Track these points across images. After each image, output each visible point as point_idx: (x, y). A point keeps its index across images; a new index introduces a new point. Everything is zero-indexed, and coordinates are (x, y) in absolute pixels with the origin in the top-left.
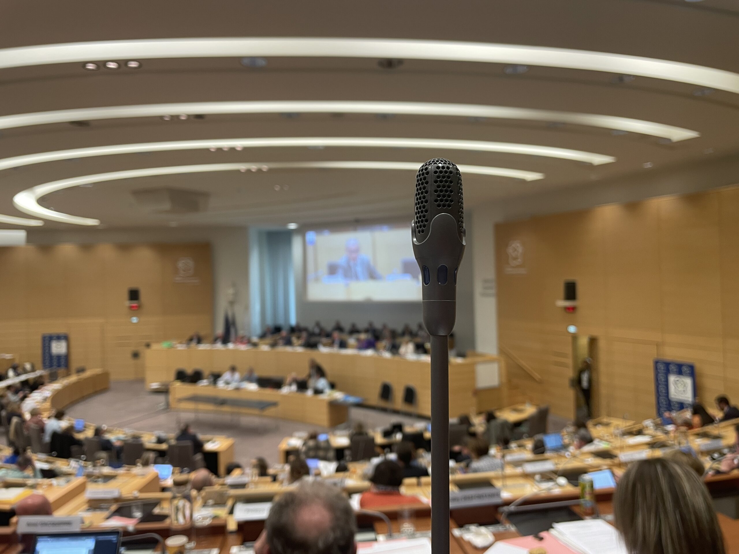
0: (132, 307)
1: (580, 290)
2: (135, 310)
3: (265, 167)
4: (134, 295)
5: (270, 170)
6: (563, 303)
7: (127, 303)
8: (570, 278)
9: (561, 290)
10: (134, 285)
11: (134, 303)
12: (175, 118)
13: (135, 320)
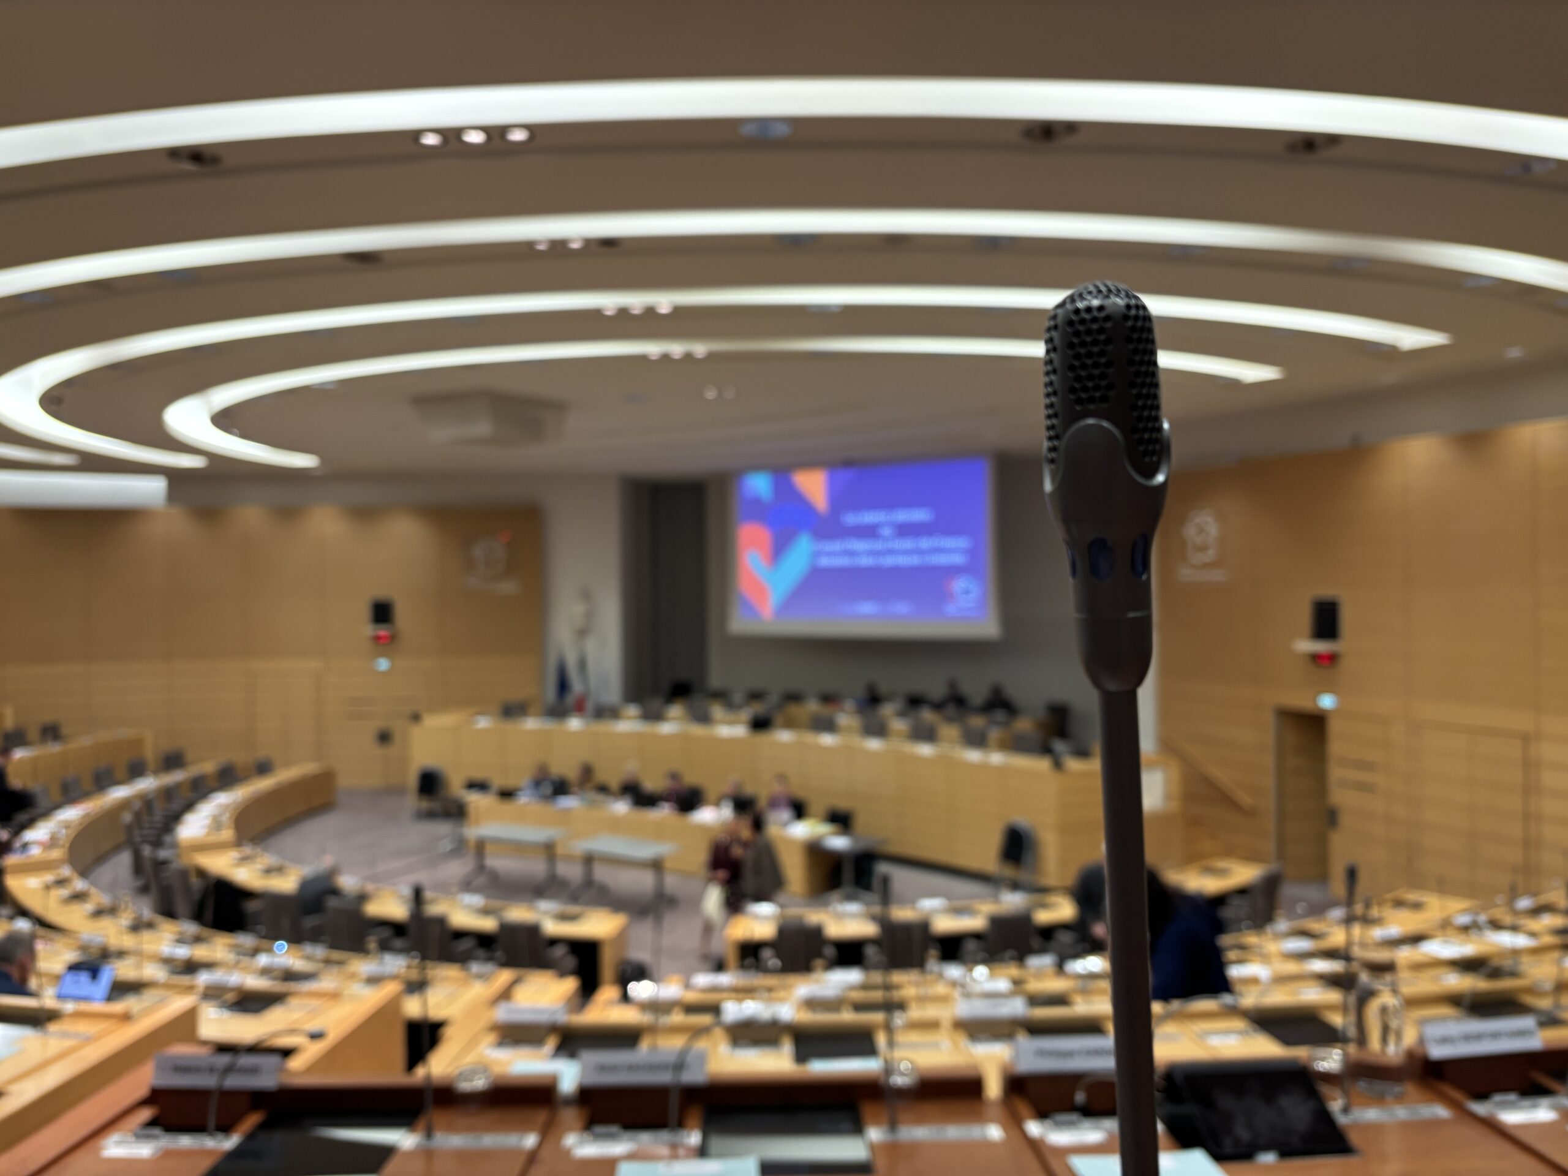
0: (377, 639)
1: (1347, 618)
2: (385, 644)
3: (699, 349)
4: (382, 613)
5: (711, 357)
6: (1307, 646)
7: (369, 629)
8: (1326, 591)
9: (1305, 617)
10: (382, 593)
11: (383, 631)
12: (558, 246)
13: (383, 664)
